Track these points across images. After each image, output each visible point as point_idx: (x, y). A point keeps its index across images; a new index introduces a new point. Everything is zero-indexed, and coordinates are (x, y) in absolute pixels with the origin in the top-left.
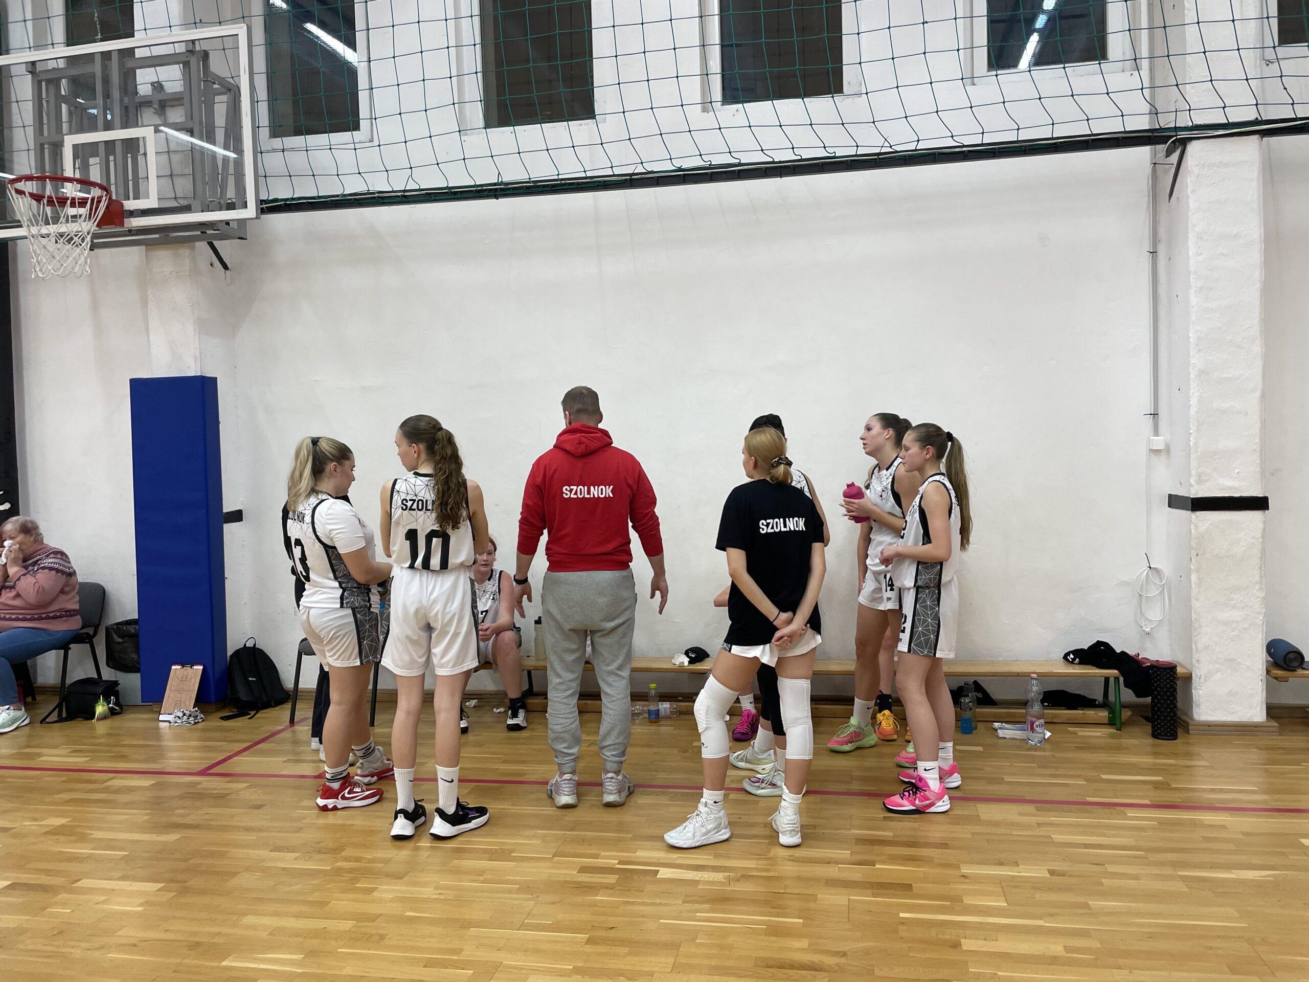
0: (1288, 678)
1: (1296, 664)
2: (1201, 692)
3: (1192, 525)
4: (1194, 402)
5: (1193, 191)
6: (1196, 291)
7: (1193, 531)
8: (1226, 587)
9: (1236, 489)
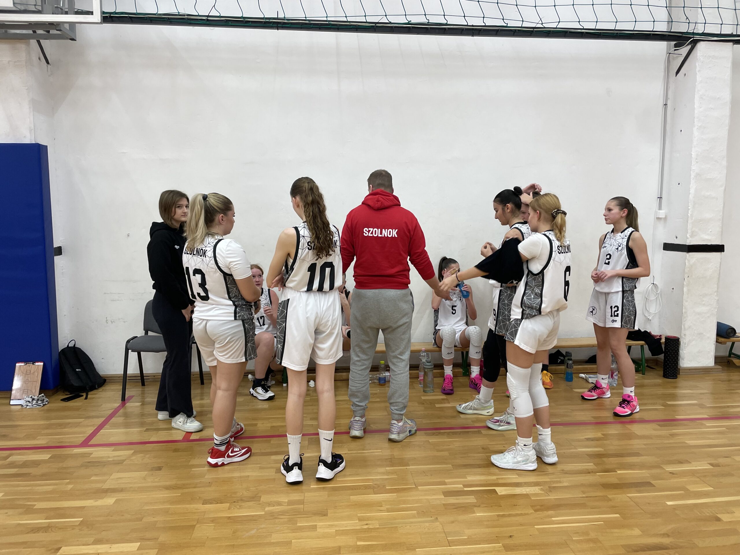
0: (726, 342)
1: (732, 335)
2: (685, 352)
3: (686, 260)
4: (692, 191)
5: (699, 71)
6: (698, 128)
7: (687, 264)
8: (701, 294)
9: (710, 240)
